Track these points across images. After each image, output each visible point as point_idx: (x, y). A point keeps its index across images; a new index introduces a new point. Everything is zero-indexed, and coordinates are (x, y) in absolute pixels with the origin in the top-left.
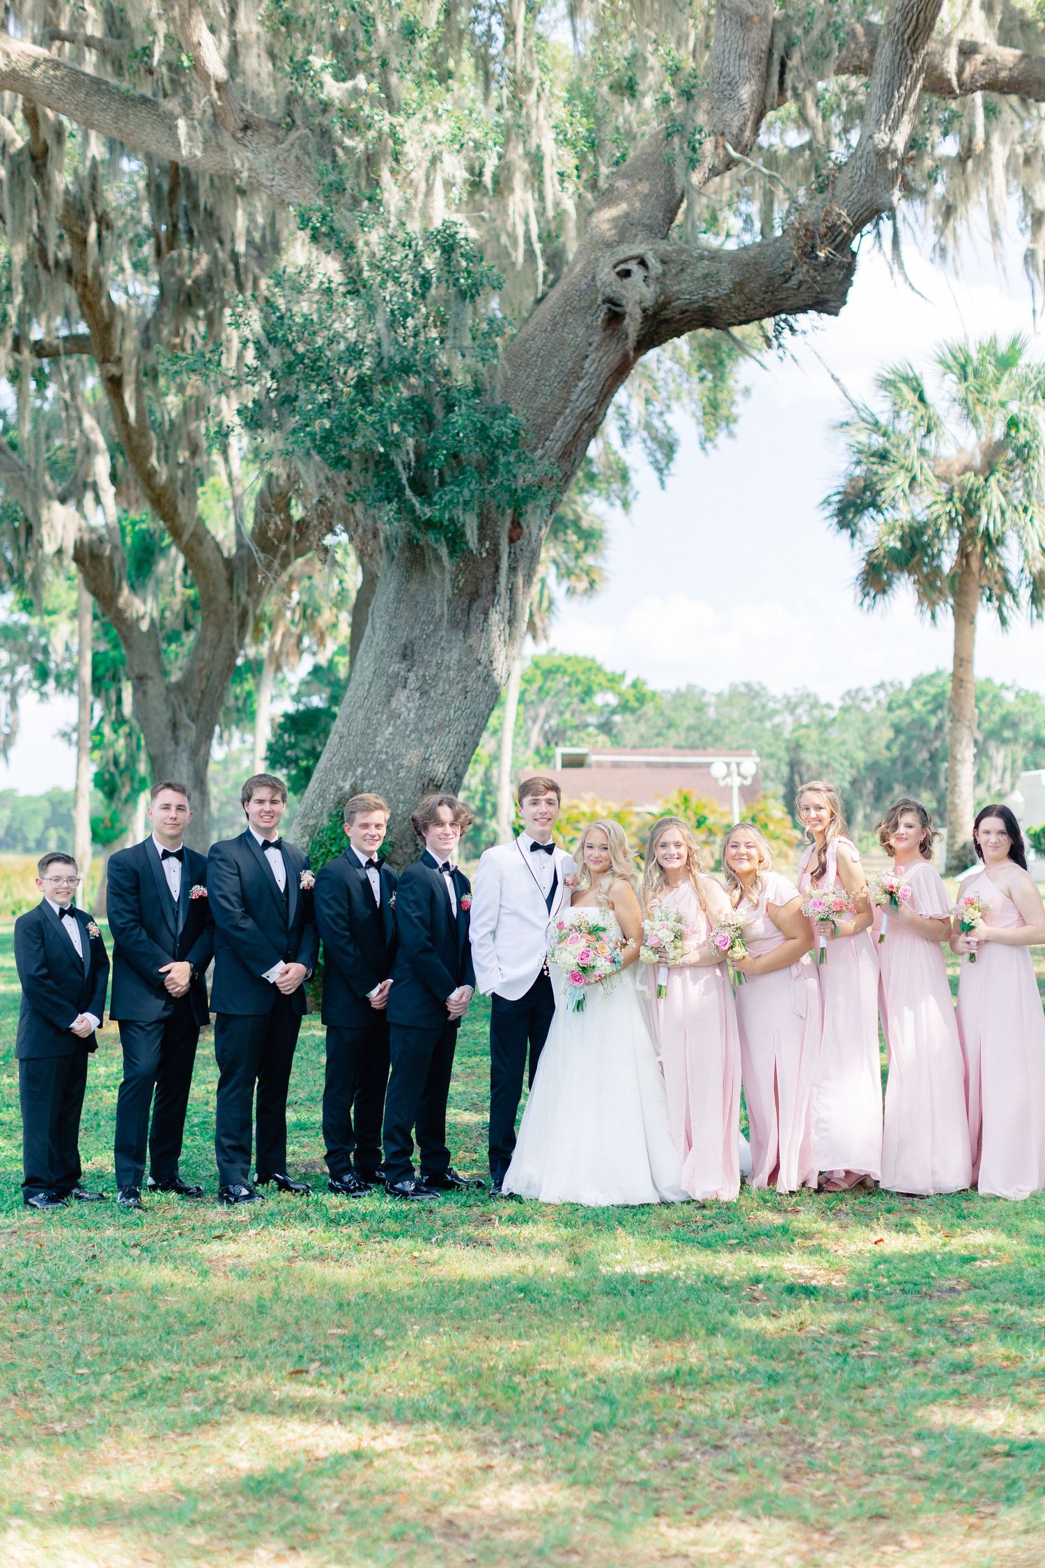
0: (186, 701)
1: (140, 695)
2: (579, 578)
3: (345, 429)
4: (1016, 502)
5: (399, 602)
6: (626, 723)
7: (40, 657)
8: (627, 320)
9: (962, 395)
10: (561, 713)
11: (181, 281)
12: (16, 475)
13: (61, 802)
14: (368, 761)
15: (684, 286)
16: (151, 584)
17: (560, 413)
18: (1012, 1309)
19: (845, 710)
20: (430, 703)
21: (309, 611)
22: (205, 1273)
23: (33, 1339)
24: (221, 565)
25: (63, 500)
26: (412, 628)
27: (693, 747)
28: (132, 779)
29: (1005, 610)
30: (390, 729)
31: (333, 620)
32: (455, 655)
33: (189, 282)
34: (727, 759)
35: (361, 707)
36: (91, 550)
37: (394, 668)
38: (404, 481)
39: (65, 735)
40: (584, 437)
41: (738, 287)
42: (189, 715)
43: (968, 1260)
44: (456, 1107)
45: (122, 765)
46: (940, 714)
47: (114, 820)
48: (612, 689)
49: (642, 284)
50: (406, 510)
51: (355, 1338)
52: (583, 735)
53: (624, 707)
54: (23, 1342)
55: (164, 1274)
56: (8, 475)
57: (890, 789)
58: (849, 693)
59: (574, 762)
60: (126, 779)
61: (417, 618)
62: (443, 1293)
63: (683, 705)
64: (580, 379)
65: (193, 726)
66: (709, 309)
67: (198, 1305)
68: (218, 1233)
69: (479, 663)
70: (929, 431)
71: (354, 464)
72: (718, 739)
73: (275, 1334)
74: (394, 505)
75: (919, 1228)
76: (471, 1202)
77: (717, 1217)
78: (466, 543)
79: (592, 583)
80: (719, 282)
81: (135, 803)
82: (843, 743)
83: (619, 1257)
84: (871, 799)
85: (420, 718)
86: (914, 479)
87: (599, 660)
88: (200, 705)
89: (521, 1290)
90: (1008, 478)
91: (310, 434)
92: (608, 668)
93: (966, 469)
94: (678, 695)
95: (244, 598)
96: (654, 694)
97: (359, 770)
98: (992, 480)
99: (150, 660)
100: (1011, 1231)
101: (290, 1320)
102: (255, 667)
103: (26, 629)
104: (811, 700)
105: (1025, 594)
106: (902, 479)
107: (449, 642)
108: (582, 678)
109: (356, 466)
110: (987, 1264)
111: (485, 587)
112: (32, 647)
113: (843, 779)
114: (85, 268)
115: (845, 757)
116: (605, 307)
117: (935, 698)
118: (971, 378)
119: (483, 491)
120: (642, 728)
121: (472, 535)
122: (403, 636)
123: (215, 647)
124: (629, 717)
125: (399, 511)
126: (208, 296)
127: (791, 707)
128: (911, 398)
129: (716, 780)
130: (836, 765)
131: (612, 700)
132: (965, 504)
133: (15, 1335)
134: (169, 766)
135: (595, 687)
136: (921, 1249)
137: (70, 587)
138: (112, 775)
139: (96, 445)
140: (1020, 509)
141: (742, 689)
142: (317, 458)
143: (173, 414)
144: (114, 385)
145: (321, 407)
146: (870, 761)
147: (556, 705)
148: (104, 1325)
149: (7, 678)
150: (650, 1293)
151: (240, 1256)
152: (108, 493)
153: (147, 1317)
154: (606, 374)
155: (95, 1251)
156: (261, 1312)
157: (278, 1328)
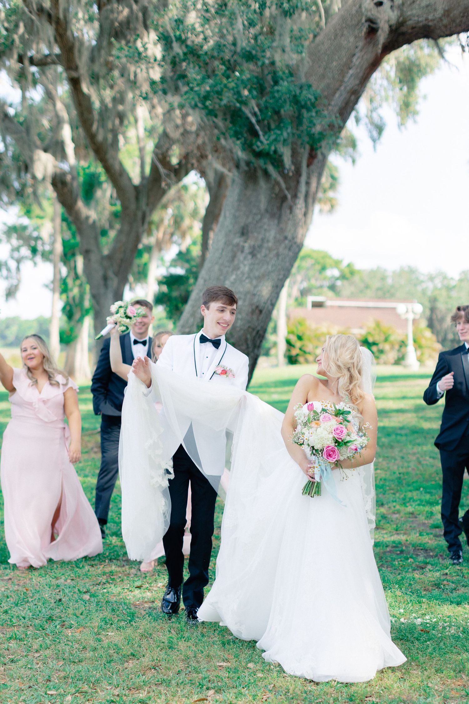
0: (112, 265)
1: (87, 262)
2: (325, 203)
6: (343, 286)
7: (33, 243)
8: (380, 32)
10: (309, 280)
11: (112, 23)
12: (20, 136)
13: (43, 323)
15: (414, 12)
16: (93, 203)
17: (338, 89)
19: (461, 280)
20: (257, 261)
21: (178, 220)
24: (132, 189)
25: (45, 151)
26: (247, 217)
28: (81, 309)
31: (190, 224)
32: (273, 233)
33: (117, 24)
34: (408, 305)
35: (217, 263)
36: (61, 179)
37: (237, 240)
39: (47, 286)
40: (351, 104)
41: (447, 13)
42: (114, 273)
45: (77, 301)
47: (72, 330)
48: (336, 267)
49: (389, 10)
52: (320, 291)
53: (343, 277)
56: (16, 137)
58: (463, 272)
59: (317, 305)
60: (78, 309)
61: (250, 211)
63: (375, 277)
64: (350, 68)
65: (115, 277)
66: (429, 27)
69: (286, 238)
71: (219, 114)
72: (393, 295)
73: (181, 665)
79: (332, 207)
80: (435, 10)
85: (251, 270)
88: (120, 266)
92: (334, 256)
94: (372, 272)
95: (144, 207)
96: (359, 272)
99: (92, 243)
101: (191, 655)
102: (149, 249)
103: (25, 228)
104: (443, 275)
107: (269, 225)
108: (321, 261)
109: (220, 116)
112: (30, 238)
114: (58, 13)
116: (366, 25)
119: (294, 134)
120: (352, 289)
121: (287, 159)
122: (242, 221)
123: (128, 235)
124: (346, 282)
126: (127, 32)
127: (431, 278)
129: (400, 316)
131: (337, 273)
133: (7, 660)
134: (102, 300)
135: (328, 266)
138: (71, 307)
139: (63, 118)
141: (407, 269)
144: (75, 83)
147: (307, 275)
148: (67, 654)
149: (16, 255)
150: (429, 640)
151: (153, 602)
152: (70, 148)
153: (95, 649)
154: (365, 65)
155: (61, 595)
156: (170, 648)
157: (183, 660)
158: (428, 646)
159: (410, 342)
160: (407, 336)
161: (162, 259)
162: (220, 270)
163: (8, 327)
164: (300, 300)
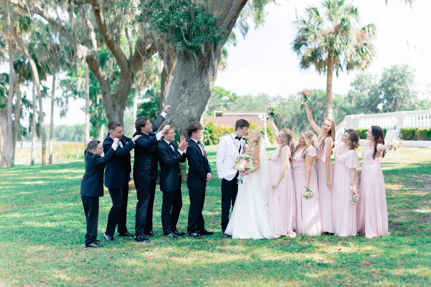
0: (117, 99)
1: (104, 97)
2: (221, 65)
3: (167, 21)
4: (344, 42)
5: (182, 69)
6: (231, 104)
7: (74, 88)
9: (329, 12)
10: (214, 102)
12: (70, 37)
13: (78, 128)
14: (174, 114)
16: (104, 68)
17: (226, 16)
18: (387, 270)
19: (289, 100)
20: (191, 98)
21: (147, 75)
22: (146, 262)
23: (99, 283)
24: (126, 62)
25: (83, 45)
26: (186, 77)
27: (249, 110)
28: (100, 121)
29: (338, 72)
30: (180, 105)
31: (154, 77)
32: (198, 84)
34: (263, 114)
35: (172, 99)
36: (90, 58)
37: (181, 88)
38: (183, 36)
39: (82, 109)
40: (233, 23)
42: (118, 103)
43: (368, 255)
44: (206, 210)
45: (97, 117)
46: (315, 101)
47: (95, 132)
48: (227, 95)
50: (184, 44)
51: (195, 282)
52: (219, 108)
53: (231, 100)
54: (96, 284)
55: (133, 262)
56: (67, 38)
57: (302, 121)
58: (290, 96)
59: (219, 115)
60: (98, 121)
61: (187, 74)
62: (217, 267)
63: (246, 100)
64: (232, 7)
65: (119, 106)
67: (146, 272)
68: (147, 249)
69: (205, 86)
70: (320, 23)
71: (169, 31)
72: (256, 109)
73: (171, 281)
74: (181, 42)
75: (351, 245)
76: (217, 239)
77: (290, 242)
78: (201, 53)
81: (101, 127)
82: (289, 109)
83: (266, 255)
84: (297, 124)
85: (189, 102)
86: (316, 36)
87: (224, 88)
88: (121, 100)
89: (240, 266)
90: (341, 35)
91: (157, 22)
92: (226, 90)
93: (330, 33)
94: (245, 97)
95: (133, 71)
96: (238, 97)
97: (172, 117)
98: (338, 36)
99: (107, 88)
100: (377, 246)
101: (174, 276)
102: (134, 90)
103: (70, 81)
104: (280, 98)
105: (344, 67)
106: (312, 36)
107: (196, 80)
108: (219, 92)
109: (170, 32)
110: (373, 256)
111: (206, 65)
112: (72, 86)
113: (289, 119)
115: (290, 113)
117: (314, 97)
118: (331, 8)
119: (206, 38)
120: (235, 106)
121: (203, 50)
122: (184, 79)
123: (125, 84)
124: (232, 103)
125: (182, 44)
127: (275, 100)
128: (315, 14)
129: (260, 119)
130: (287, 115)
131: (227, 98)
132: (330, 43)
133: (93, 282)
134: (113, 117)
135: (223, 95)
136: (354, 251)
137: (82, 69)
138: (94, 120)
139: (91, 28)
140: (345, 44)
141: (262, 95)
142: (159, 30)
143: (113, 20)
144: (97, 12)
145: (160, 15)
146: (296, 114)
147: (212, 100)
148: (120, 279)
149: (65, 94)
150: (278, 266)
151: (154, 256)
152: (95, 42)
153: (132, 276)
154: (239, 5)
155: (112, 255)
156: (165, 274)
157: (171, 279)
158: (277, 269)
159: (266, 132)
160: (264, 129)
161: (140, 94)
162: (174, 102)
163: (60, 130)
164: (209, 113)
